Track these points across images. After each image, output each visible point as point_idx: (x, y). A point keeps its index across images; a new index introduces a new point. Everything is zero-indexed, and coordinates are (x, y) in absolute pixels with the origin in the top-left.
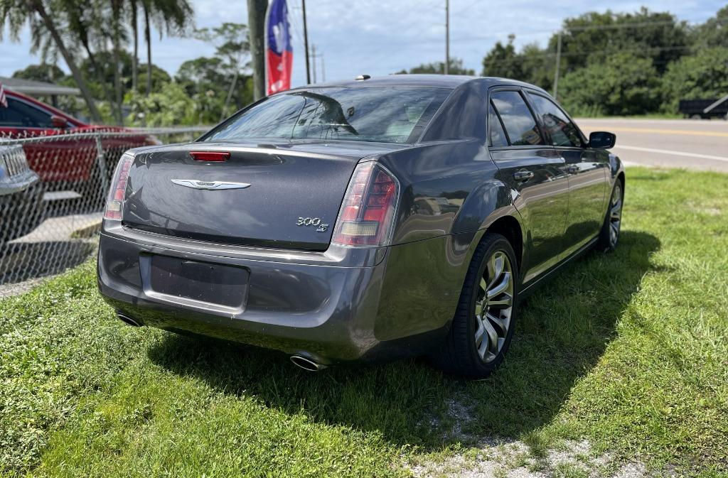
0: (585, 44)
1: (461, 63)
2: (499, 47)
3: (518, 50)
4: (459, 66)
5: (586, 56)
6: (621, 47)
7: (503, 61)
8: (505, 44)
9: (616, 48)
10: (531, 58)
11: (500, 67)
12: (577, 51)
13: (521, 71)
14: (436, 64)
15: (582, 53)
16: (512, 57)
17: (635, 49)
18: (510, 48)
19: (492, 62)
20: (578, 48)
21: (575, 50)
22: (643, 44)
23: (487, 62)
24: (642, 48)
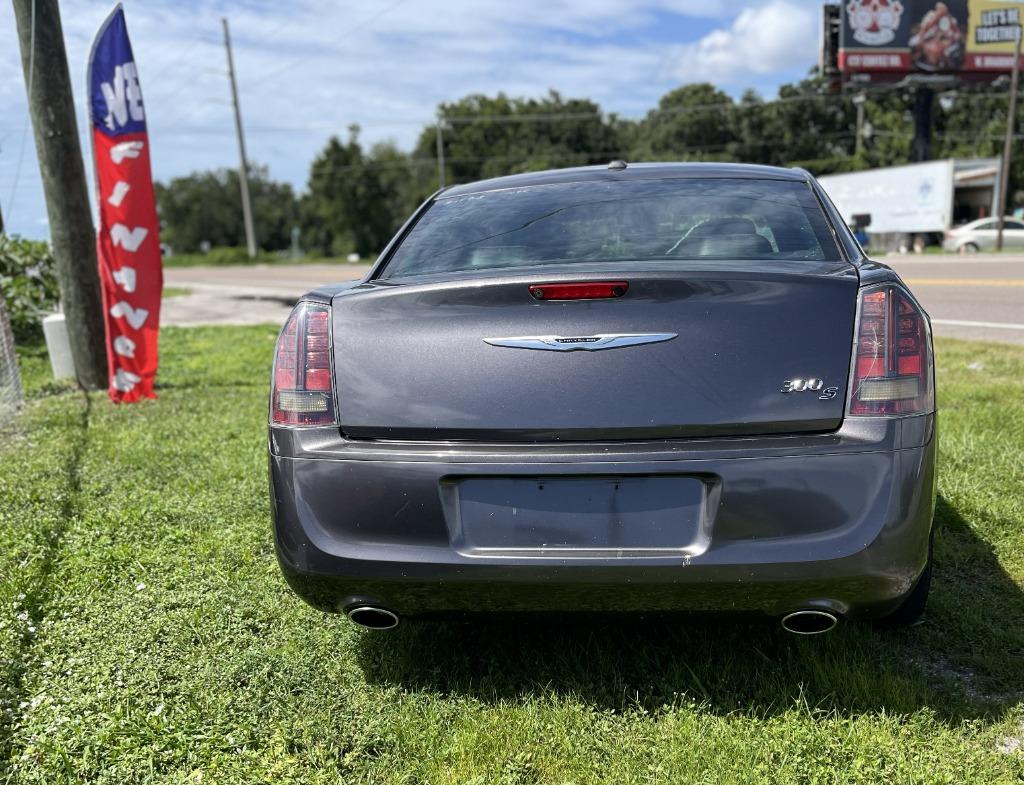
0: (475, 146)
1: (265, 170)
2: (335, 145)
3: (367, 150)
4: (262, 177)
5: (480, 164)
6: (530, 151)
7: (346, 169)
8: (345, 140)
9: (524, 152)
10: (390, 165)
11: (342, 180)
12: (466, 156)
13: (378, 186)
14: (219, 171)
15: (473, 159)
16: (360, 162)
17: (551, 154)
18: (355, 148)
19: (328, 170)
20: (468, 151)
21: (462, 154)
22: (562, 147)
23: (318, 171)
24: (562, 153)
